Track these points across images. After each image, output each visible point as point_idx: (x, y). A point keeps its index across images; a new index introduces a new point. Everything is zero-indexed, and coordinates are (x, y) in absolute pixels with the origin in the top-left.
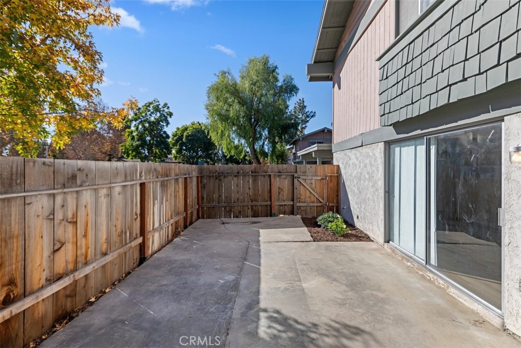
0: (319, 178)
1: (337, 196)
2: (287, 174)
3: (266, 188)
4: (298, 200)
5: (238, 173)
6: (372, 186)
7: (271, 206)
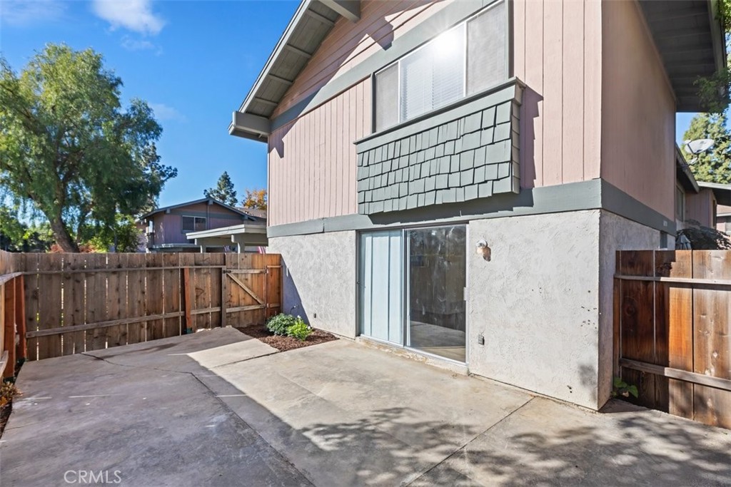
0: (257, 271)
1: (279, 293)
2: (211, 267)
3: (175, 290)
4: (227, 304)
5: (119, 267)
6: (338, 278)
7: (184, 318)
